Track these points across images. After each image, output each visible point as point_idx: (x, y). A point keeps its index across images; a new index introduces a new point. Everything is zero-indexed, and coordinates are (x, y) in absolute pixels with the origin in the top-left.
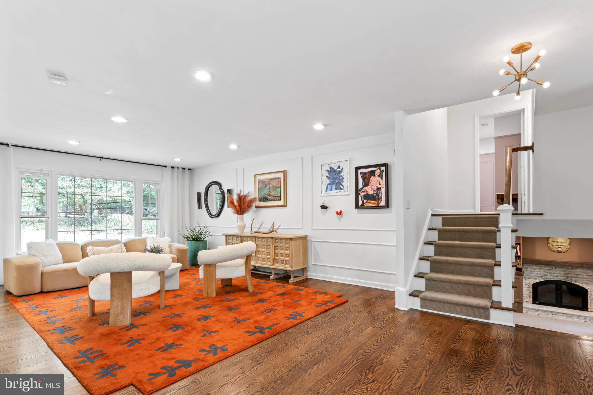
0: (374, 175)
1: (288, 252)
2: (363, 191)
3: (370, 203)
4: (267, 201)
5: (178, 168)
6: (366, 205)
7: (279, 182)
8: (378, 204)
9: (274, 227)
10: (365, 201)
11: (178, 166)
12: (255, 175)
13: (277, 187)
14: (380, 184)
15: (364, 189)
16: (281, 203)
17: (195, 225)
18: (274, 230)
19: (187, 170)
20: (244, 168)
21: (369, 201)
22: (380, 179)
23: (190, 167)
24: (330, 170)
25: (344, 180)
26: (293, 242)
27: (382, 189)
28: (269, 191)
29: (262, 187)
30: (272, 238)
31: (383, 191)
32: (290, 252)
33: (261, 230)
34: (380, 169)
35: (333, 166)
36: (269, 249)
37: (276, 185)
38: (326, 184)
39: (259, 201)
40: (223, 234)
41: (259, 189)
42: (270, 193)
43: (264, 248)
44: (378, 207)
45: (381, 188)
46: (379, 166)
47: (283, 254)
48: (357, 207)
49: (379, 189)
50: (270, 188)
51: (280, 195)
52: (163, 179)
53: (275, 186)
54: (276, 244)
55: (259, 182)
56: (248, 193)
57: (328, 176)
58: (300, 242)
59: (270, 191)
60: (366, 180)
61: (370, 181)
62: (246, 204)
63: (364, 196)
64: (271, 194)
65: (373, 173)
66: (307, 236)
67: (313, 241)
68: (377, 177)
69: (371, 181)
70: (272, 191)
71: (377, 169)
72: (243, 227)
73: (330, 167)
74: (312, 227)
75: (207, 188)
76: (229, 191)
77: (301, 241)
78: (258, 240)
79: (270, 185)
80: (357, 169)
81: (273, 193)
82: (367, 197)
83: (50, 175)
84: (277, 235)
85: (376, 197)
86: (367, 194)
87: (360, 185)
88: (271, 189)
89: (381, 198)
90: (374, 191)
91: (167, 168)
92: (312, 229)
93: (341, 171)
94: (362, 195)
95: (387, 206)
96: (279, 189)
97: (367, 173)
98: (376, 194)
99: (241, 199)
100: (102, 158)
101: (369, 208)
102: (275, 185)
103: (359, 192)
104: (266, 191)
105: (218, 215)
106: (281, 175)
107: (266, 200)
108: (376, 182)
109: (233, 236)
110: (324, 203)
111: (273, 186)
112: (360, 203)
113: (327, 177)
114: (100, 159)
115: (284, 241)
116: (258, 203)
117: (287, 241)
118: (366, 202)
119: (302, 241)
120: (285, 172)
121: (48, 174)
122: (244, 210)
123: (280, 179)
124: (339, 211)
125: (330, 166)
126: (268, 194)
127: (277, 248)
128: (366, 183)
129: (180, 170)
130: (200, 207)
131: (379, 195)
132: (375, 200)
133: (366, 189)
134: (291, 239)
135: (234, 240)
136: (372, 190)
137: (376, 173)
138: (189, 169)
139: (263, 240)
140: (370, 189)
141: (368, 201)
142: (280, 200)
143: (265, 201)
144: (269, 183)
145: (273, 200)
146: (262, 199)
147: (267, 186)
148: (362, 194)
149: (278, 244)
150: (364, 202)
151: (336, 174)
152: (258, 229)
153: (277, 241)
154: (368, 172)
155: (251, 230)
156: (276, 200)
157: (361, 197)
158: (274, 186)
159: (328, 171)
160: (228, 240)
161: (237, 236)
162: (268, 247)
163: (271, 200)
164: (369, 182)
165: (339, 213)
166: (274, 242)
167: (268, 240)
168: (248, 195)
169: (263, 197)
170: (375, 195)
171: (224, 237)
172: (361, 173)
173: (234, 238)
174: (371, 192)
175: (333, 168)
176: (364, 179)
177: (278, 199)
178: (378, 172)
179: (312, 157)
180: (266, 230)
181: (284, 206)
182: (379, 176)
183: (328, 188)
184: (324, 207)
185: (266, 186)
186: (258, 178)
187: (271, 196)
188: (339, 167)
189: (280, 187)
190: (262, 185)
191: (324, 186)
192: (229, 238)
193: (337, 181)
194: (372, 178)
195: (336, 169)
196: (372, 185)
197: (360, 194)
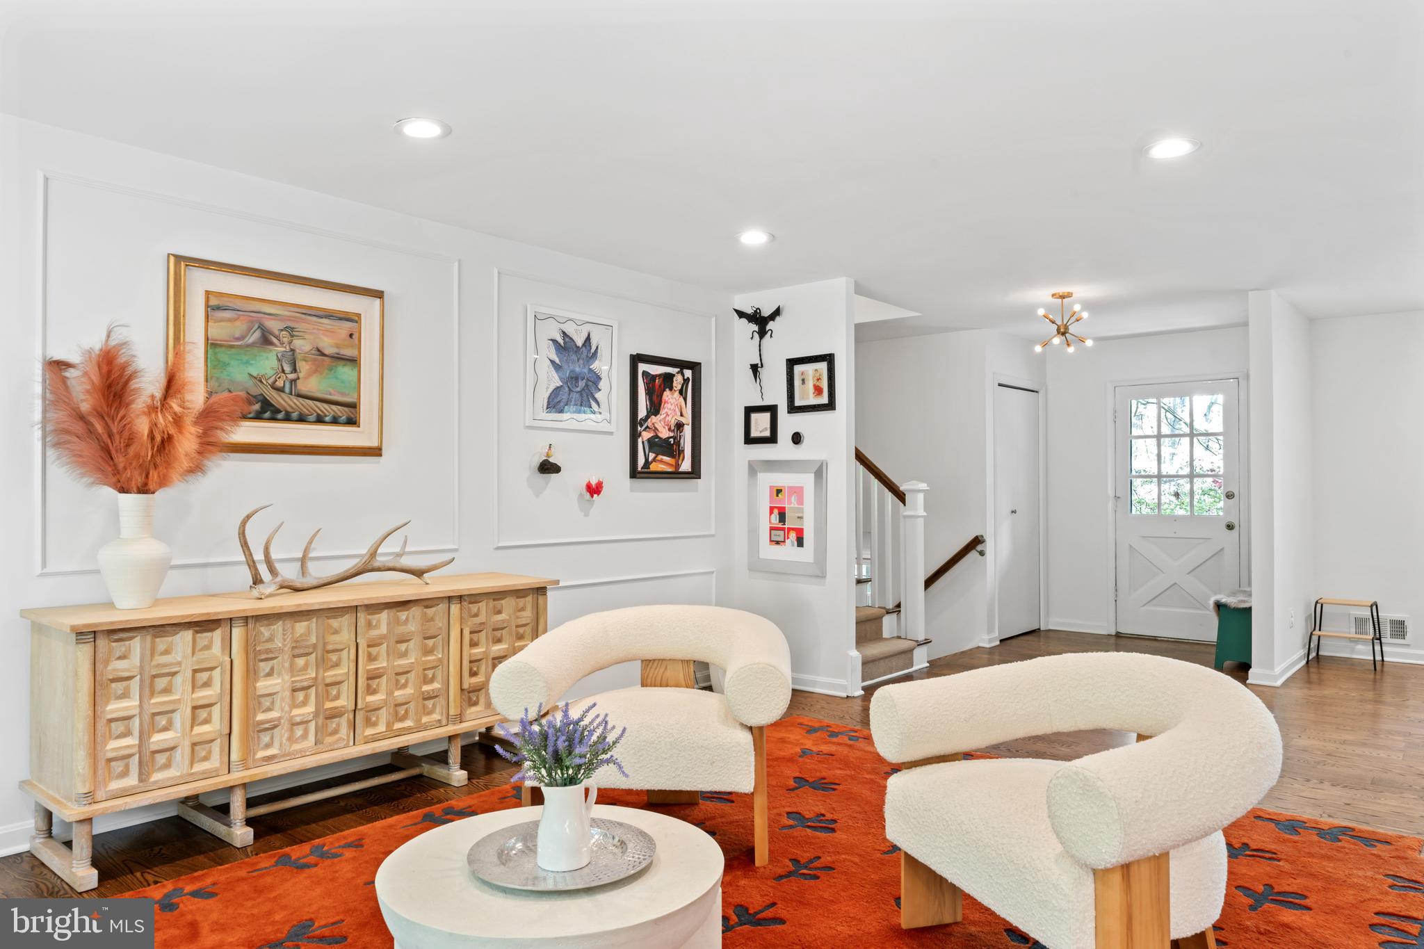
0: (671, 389)
2: (647, 427)
3: (661, 461)
4: (273, 419)
6: (653, 467)
7: (351, 336)
8: (678, 466)
10: (652, 456)
13: (338, 359)
14: (682, 415)
15: (649, 423)
16: (359, 437)
18: (377, 563)
21: (660, 457)
22: (682, 400)
24: (561, 342)
25: (602, 385)
27: (686, 427)
28: (287, 368)
29: (238, 339)
30: (459, 599)
31: (688, 430)
34: (683, 375)
35: (570, 329)
37: (338, 346)
38: (547, 388)
41: (212, 345)
42: (293, 382)
44: (676, 475)
45: (684, 424)
46: (682, 365)
48: (634, 474)
49: (680, 426)
50: (299, 357)
53: (327, 352)
55: (211, 308)
57: (557, 361)
60: (655, 397)
61: (663, 401)
63: (649, 440)
64: (303, 387)
68: (677, 393)
69: (665, 403)
70: (308, 376)
71: (678, 373)
73: (564, 333)
79: (297, 343)
80: (636, 359)
81: (312, 384)
85: (673, 448)
86: (657, 436)
87: (642, 412)
88: (305, 360)
89: (683, 451)
90: (669, 430)
93: (596, 356)
94: (645, 439)
95: (695, 473)
96: (345, 372)
97: (656, 376)
98: (675, 438)
101: (666, 476)
102: (326, 347)
103: (639, 428)
104: (267, 364)
107: (263, 411)
108: (674, 405)
110: (549, 455)
111: (319, 350)
112: (641, 461)
113: (552, 362)
117: (522, 602)
118: (654, 460)
120: (383, 298)
123: (358, 323)
124: (594, 483)
125: (564, 327)
126: (280, 384)
128: (655, 408)
132: (671, 455)
133: (653, 421)
136: (667, 427)
137: (674, 383)
139: (403, 615)
140: (662, 423)
141: (657, 455)
142: (355, 422)
143: (259, 418)
144: (290, 330)
145: (312, 418)
147: (275, 341)
148: (646, 435)
150: (650, 460)
151: (581, 362)
154: (660, 375)
155: (257, 580)
156: (335, 421)
157: (643, 442)
158: (318, 355)
159: (554, 342)
160: (107, 662)
163: (288, 419)
164: (660, 405)
165: (595, 490)
167: (432, 611)
170: (672, 440)
172: (645, 373)
174: (664, 433)
175: (571, 339)
176: (650, 392)
177: (344, 418)
178: (678, 382)
182: (681, 392)
183: (555, 403)
184: (547, 468)
185: (266, 340)
186: (200, 283)
187: (299, 396)
188: (588, 339)
189: (354, 361)
190: (239, 328)
191: (543, 395)
192: (119, 648)
193: (582, 384)
194: (667, 394)
195: (580, 343)
196: (668, 415)
197: (640, 435)
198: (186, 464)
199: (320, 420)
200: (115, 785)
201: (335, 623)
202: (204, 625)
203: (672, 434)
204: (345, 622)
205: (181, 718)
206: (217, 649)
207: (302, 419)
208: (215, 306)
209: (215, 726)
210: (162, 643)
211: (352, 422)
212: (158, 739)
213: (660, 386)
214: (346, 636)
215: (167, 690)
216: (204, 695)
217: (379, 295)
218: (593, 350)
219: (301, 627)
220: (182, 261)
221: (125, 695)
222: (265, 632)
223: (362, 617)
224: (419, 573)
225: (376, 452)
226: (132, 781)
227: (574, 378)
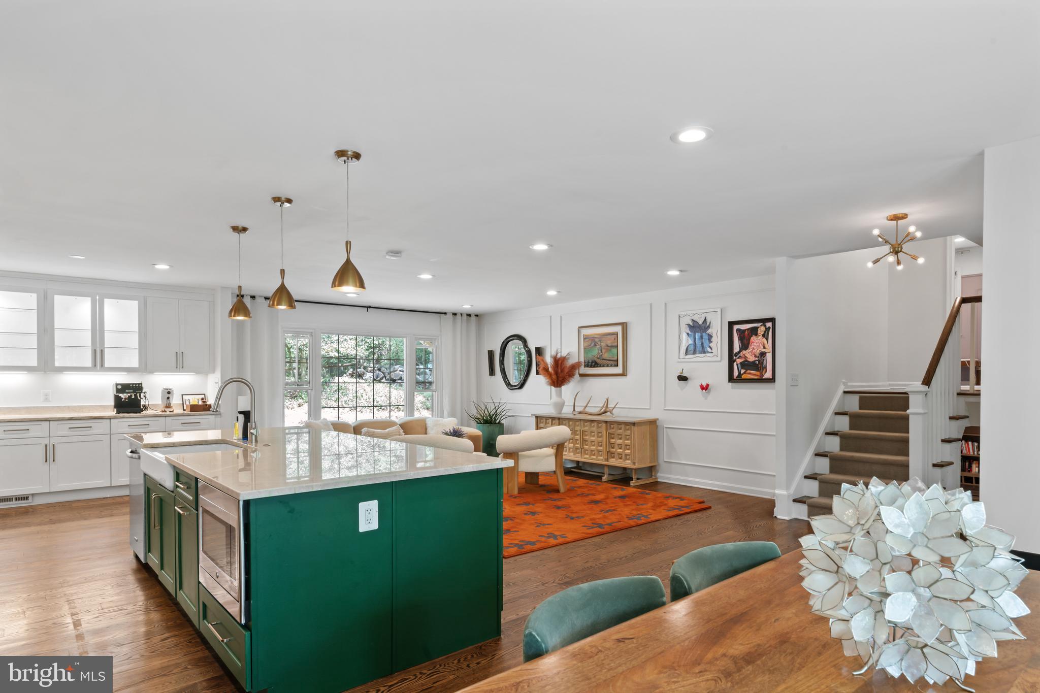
0: (756, 335)
1: (628, 442)
2: (740, 356)
3: (750, 373)
4: (597, 367)
5: (461, 314)
6: (744, 377)
7: (615, 339)
8: (762, 375)
9: (609, 406)
10: (743, 371)
11: (462, 312)
12: (579, 328)
13: (612, 347)
14: (764, 348)
15: (741, 354)
16: (619, 370)
17: (487, 399)
18: (608, 410)
19: (473, 318)
20: (561, 317)
21: (748, 371)
22: (764, 340)
23: (476, 313)
24: (692, 324)
26: (636, 428)
27: (768, 354)
28: (600, 352)
29: (589, 346)
30: (606, 422)
31: (769, 356)
32: (631, 443)
33: (588, 410)
34: (765, 326)
35: (696, 318)
36: (600, 437)
37: (612, 343)
39: (585, 367)
40: (532, 415)
41: (585, 348)
42: (601, 355)
43: (594, 436)
44: (761, 380)
45: (766, 353)
46: (764, 321)
47: (621, 445)
48: (731, 379)
49: (763, 354)
50: (602, 348)
51: (616, 359)
52: (441, 331)
54: (611, 431)
55: (584, 339)
56: (568, 354)
58: (646, 428)
59: (602, 352)
60: (745, 341)
61: (751, 342)
62: (566, 370)
63: (741, 363)
64: (604, 357)
65: (754, 331)
66: (658, 419)
67: (666, 428)
68: (760, 337)
69: (752, 343)
70: (606, 352)
71: (761, 326)
72: (560, 406)
73: (692, 320)
74: (665, 407)
75: (505, 343)
76: (539, 351)
77: (648, 426)
78: (584, 425)
79: (602, 344)
80: (731, 324)
81: (606, 356)
82: (746, 365)
83: (313, 334)
84: (613, 417)
85: (758, 366)
86: (746, 361)
87: (736, 348)
88: (604, 349)
89: (766, 367)
90: (755, 356)
91: (447, 316)
92: (665, 410)
93: (709, 327)
94: (738, 363)
95: (772, 380)
96: (615, 350)
97: (746, 330)
99: (559, 362)
100: (370, 307)
101: (748, 381)
102: (609, 343)
103: (734, 358)
104: (595, 352)
105: (521, 386)
106: (618, 329)
107: (595, 364)
108: (758, 344)
109: (547, 418)
110: (682, 373)
112: (736, 374)
114: (366, 308)
115: (623, 426)
116: (583, 370)
117: (628, 427)
118: (745, 373)
119: (650, 427)
120: (625, 325)
121: (312, 332)
122: (563, 380)
123: (617, 335)
124: (704, 385)
125: (693, 318)
126: (598, 356)
127: (613, 436)
128: (745, 345)
129: (465, 317)
130: (492, 372)
131: (763, 363)
132: (757, 370)
133: (744, 353)
134: (634, 424)
135: (548, 423)
136: (753, 356)
137: (759, 332)
138: (477, 316)
139: (593, 424)
140: (750, 354)
141: (746, 370)
142: (617, 366)
143: (594, 367)
146: (590, 364)
148: (739, 361)
149: (613, 430)
150: (742, 373)
151: (702, 331)
152: (583, 408)
153: (612, 426)
154: (748, 329)
155: (574, 410)
156: (611, 366)
157: (737, 365)
158: (608, 346)
159: (689, 325)
160: (540, 423)
161: (553, 419)
162: (600, 434)
163: (603, 366)
164: (749, 344)
165: (705, 388)
166: (608, 427)
167: (600, 425)
168: (568, 356)
169: (590, 361)
170: (757, 362)
171: (534, 420)
172: (738, 330)
173: (548, 421)
174: (751, 359)
176: (741, 339)
177: (613, 365)
178: (762, 330)
179: (666, 304)
180: (596, 411)
181: (623, 375)
182: (764, 336)
184: (683, 378)
185: (596, 345)
186: (584, 332)
187: (603, 359)
188: (705, 319)
189: (617, 347)
190: (590, 342)
194: (753, 338)
195: (701, 323)
196: (754, 349)
197: (735, 360)
199: (607, 366)
203: (757, 359)
213: (748, 334)
217: (623, 324)
218: (708, 325)
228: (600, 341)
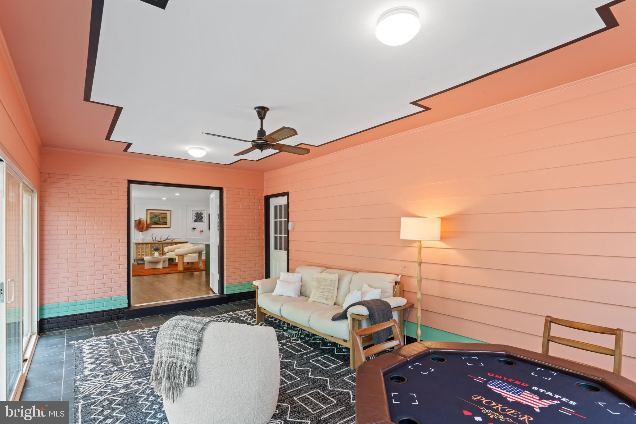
4: (157, 224)
7: (166, 215)
13: (164, 218)
16: (168, 226)
20: (135, 204)
25: (203, 218)
35: (198, 211)
41: (150, 218)
48: (209, 229)
51: (166, 222)
59: (159, 219)
64: (160, 221)
70: (161, 219)
79: (160, 217)
80: (209, 214)
81: (161, 221)
92: (187, 238)
93: (202, 214)
96: (166, 219)
102: (163, 216)
104: (156, 219)
106: (167, 212)
110: (194, 227)
113: (195, 216)
124: (201, 230)
126: (157, 221)
143: (155, 224)
158: (162, 217)
159: (195, 213)
165: (202, 231)
169: (153, 222)
175: (198, 213)
179: (187, 206)
183: (196, 221)
184: (194, 229)
185: (156, 216)
186: (149, 212)
188: (201, 212)
189: (167, 218)
190: (153, 216)
191: (194, 220)
192: (139, 245)
193: (200, 218)
198: (145, 230)
199: (162, 224)
200: (139, 257)
201: (160, 244)
202: (147, 244)
204: (161, 245)
205: (145, 252)
206: (148, 246)
207: (160, 224)
208: (151, 214)
209: (148, 253)
210: (143, 245)
211: (167, 224)
212: (142, 253)
214: (161, 246)
215: (143, 249)
216: (147, 250)
217: (170, 210)
219: (156, 245)
220: (147, 210)
221: (140, 249)
222: (153, 245)
223: (163, 244)
224: (172, 240)
225: (170, 227)
226: (140, 257)
227: (199, 217)
228: (159, 215)
